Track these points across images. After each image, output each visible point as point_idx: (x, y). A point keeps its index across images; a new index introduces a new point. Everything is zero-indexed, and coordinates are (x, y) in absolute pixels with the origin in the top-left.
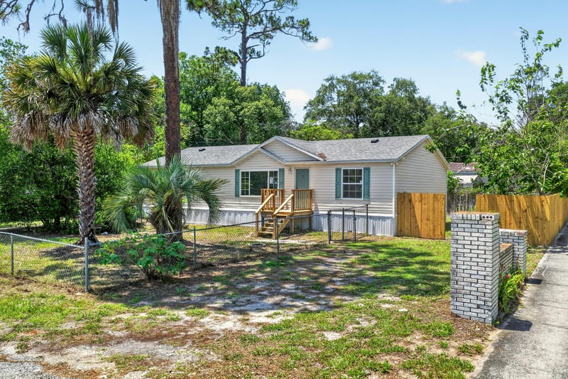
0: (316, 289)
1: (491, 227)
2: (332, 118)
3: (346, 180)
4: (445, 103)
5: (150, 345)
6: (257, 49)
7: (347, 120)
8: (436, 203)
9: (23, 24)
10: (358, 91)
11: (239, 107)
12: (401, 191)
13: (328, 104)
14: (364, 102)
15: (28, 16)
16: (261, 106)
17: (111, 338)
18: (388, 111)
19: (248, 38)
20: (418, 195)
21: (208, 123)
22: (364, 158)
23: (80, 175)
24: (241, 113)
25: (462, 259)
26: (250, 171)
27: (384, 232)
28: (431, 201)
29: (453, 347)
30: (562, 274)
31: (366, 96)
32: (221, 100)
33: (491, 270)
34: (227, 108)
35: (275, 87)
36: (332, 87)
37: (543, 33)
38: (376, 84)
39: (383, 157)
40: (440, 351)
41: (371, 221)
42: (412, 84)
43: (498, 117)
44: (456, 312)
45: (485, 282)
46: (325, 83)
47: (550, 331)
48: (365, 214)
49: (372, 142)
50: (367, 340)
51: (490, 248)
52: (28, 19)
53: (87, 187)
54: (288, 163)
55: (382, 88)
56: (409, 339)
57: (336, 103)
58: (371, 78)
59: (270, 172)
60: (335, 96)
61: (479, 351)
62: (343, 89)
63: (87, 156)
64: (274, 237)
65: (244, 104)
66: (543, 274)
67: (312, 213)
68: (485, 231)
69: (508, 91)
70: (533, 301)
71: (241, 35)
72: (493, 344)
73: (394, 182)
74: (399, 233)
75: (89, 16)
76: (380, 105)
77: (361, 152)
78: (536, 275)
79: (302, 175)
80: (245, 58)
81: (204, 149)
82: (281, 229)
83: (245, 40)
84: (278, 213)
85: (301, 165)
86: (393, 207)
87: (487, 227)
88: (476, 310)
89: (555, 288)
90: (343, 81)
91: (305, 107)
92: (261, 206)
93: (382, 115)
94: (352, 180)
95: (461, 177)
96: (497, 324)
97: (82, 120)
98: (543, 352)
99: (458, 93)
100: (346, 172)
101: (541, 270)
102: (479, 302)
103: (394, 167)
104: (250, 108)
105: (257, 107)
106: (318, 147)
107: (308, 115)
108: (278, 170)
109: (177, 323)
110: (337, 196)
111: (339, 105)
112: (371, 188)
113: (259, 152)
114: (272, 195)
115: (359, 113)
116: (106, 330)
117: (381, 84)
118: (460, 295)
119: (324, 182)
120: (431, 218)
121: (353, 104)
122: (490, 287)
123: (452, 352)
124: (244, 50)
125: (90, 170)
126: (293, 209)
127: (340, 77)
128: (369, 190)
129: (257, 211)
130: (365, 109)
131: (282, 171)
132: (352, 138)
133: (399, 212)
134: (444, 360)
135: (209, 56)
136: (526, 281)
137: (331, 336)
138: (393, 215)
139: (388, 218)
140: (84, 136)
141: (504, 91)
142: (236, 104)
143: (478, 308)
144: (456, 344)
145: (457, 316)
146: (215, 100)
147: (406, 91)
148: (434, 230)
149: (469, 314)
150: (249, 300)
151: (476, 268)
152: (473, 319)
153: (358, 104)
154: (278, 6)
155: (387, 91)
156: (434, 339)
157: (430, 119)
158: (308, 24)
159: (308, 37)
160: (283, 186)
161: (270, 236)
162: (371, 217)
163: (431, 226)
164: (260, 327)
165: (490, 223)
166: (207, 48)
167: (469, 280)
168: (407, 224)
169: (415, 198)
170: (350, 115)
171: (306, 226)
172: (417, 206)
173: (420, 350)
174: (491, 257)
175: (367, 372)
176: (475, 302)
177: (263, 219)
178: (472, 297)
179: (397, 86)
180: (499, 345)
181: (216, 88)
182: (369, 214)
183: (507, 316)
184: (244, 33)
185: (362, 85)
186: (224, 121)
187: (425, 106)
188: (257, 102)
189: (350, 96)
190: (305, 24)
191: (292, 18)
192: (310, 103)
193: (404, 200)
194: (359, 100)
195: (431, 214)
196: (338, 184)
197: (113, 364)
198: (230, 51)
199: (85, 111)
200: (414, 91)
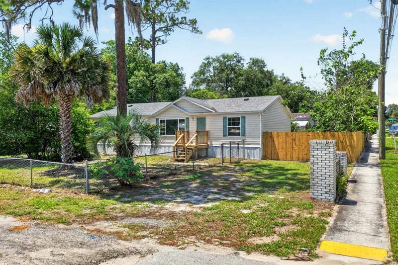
0: (225, 189)
1: (333, 148)
2: (210, 84)
3: (229, 124)
4: (283, 74)
5: (143, 220)
6: (162, 38)
7: (220, 86)
8: (287, 138)
9: (27, 25)
10: (227, 67)
11: (152, 77)
12: (265, 131)
13: (207, 75)
14: (231, 73)
15: (30, 20)
16: (167, 77)
17: (117, 217)
18: (247, 80)
19: (156, 31)
20: (276, 133)
21: (132, 88)
22: (241, 110)
23: (62, 122)
24: (154, 81)
25: (317, 166)
26: (166, 119)
27: (255, 157)
28: (284, 136)
29: (316, 213)
30: (366, 177)
31: (233, 69)
32: (140, 73)
33: (333, 171)
34: (145, 78)
35: (177, 64)
36: (209, 64)
37: (356, 32)
38: (239, 61)
39: (253, 109)
40: (309, 215)
41: (246, 150)
42: (262, 62)
43: (326, 85)
44: (313, 196)
45: (330, 179)
46: (204, 61)
47: (365, 205)
48: (243, 146)
49: (245, 100)
50: (267, 212)
51: (333, 159)
52: (31, 21)
53: (67, 130)
54: (191, 114)
55: (242, 64)
56: (290, 211)
57: (212, 74)
58: (235, 57)
59: (180, 120)
60: (211, 69)
61: (330, 215)
62: (217, 65)
63: (67, 110)
64: (185, 161)
65: (156, 75)
66: (356, 178)
67: (208, 145)
68: (330, 150)
69: (332, 68)
70: (353, 191)
71: (151, 29)
72: (337, 212)
73: (261, 125)
74: (264, 157)
75: (81, 21)
76: (242, 75)
77: (239, 106)
78: (352, 178)
79: (201, 121)
80: (154, 44)
81: (132, 106)
82: (189, 156)
83: (154, 32)
84: (188, 146)
85: (200, 115)
86: (260, 141)
87: (331, 147)
88: (325, 195)
89: (364, 184)
90: (218, 60)
91: (192, 77)
92: (176, 142)
93: (243, 82)
94: (234, 124)
95: (298, 122)
96: (336, 202)
97: (67, 87)
98: (364, 214)
99: (301, 69)
100: (229, 119)
101: (354, 176)
102: (327, 190)
103: (261, 116)
104: (160, 77)
105: (165, 78)
106: (210, 103)
107: (194, 82)
108: (185, 119)
109: (151, 209)
110: (224, 135)
111: (214, 75)
112: (246, 129)
113: (172, 107)
114: (183, 134)
115: (228, 81)
116: (111, 213)
117: (242, 62)
118: (316, 187)
119: (215, 126)
120: (284, 147)
121: (224, 75)
122: (333, 181)
123: (316, 216)
124: (154, 38)
125: (69, 119)
126: (197, 143)
127: (214, 57)
128: (245, 130)
129: (174, 145)
130: (232, 78)
131: (188, 119)
132: (227, 97)
133: (264, 144)
134: (312, 219)
135: (131, 43)
136: (348, 181)
137: (246, 212)
138: (260, 146)
139: (257, 148)
140: (65, 97)
141: (329, 68)
142: (150, 75)
143: (326, 193)
144: (317, 212)
145: (314, 199)
146: (136, 72)
147: (258, 66)
148: (286, 155)
149: (321, 197)
150: (188, 196)
151: (324, 171)
152: (323, 200)
153: (228, 75)
154: (177, 10)
155: (246, 66)
156: (304, 210)
157: (274, 84)
158: (196, 22)
159: (196, 30)
160: (189, 129)
161: (183, 161)
162: (247, 148)
163: (285, 153)
164: (202, 209)
165: (332, 145)
166: (130, 38)
167: (320, 178)
168: (269, 152)
169: (275, 135)
170: (222, 82)
171: (204, 154)
172: (276, 140)
173: (299, 215)
174: (333, 164)
175: (273, 226)
176: (324, 190)
177: (177, 150)
178: (323, 188)
179: (253, 64)
180: (340, 212)
181: (136, 64)
182: (245, 146)
183: (341, 198)
184: (153, 28)
185: (229, 62)
186: (143, 86)
187: (271, 77)
188: (165, 74)
189: (222, 70)
190: (194, 22)
191: (185, 18)
192: (195, 74)
193: (267, 137)
194: (228, 73)
195: (284, 145)
196: (224, 127)
197: (127, 228)
198: (145, 40)
199: (69, 81)
200: (264, 66)
